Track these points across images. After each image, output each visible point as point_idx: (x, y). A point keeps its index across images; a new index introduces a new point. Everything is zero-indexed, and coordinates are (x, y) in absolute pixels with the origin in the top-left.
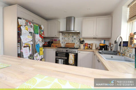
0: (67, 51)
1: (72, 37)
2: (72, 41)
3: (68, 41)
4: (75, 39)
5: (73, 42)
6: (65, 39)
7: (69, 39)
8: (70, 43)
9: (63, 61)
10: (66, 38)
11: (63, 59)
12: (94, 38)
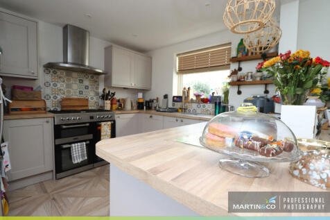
0: (92, 118)
1: (80, 82)
2: (81, 93)
3: (69, 92)
4: (87, 87)
5: (82, 97)
6: (55, 85)
7: (68, 86)
8: (76, 99)
9: (86, 145)
10: (59, 85)
11: (85, 141)
12: (125, 88)
